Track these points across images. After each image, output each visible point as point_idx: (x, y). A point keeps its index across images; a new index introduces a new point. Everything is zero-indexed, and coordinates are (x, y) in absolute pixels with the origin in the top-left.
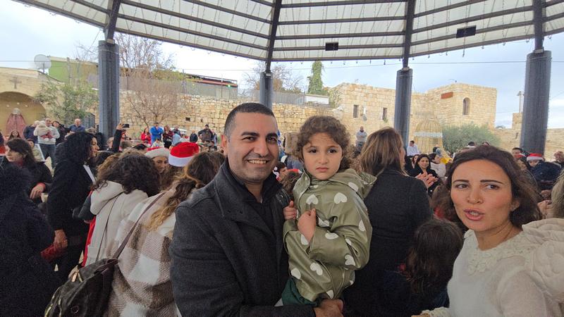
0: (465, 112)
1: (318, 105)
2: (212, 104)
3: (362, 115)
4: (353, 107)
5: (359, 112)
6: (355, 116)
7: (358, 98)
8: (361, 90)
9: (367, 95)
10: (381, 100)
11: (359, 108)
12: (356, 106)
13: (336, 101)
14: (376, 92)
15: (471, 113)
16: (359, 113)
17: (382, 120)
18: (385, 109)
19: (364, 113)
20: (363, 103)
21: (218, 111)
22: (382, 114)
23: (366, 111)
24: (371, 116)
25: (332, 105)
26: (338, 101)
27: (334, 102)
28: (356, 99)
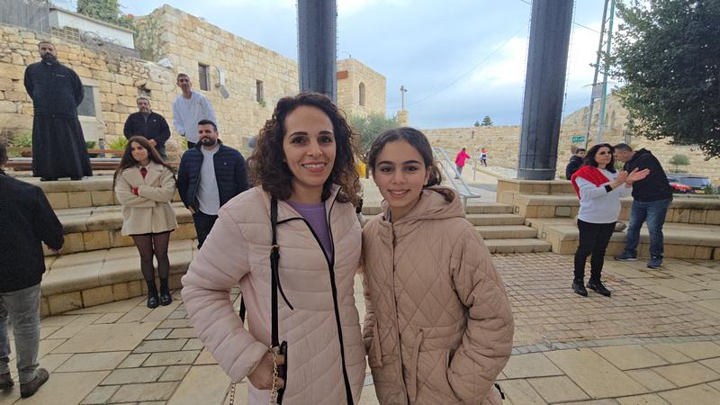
0: (361, 103)
1: (100, 43)
3: (217, 86)
4: (197, 68)
5: (211, 79)
6: (204, 85)
7: (205, 48)
8: (209, 34)
9: (223, 48)
10: (251, 65)
11: (211, 71)
12: (204, 67)
13: (154, 47)
14: (240, 47)
15: (366, 104)
16: (212, 83)
17: (255, 101)
18: (259, 83)
19: (223, 83)
20: (218, 64)
22: (254, 90)
23: (226, 80)
24: (236, 91)
25: (145, 53)
26: (159, 47)
27: (152, 50)
28: (201, 50)
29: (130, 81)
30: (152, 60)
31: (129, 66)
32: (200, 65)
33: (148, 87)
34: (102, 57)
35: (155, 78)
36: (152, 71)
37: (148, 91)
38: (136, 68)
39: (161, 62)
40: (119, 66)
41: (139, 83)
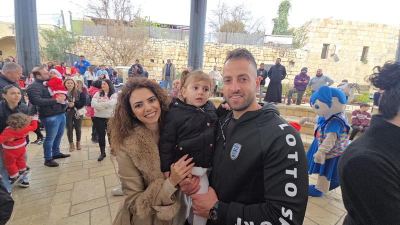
1: (279, 45)
2: (172, 46)
3: (332, 55)
4: (322, 47)
5: (329, 51)
6: (324, 56)
7: (330, 35)
8: (335, 26)
10: (361, 37)
11: (330, 47)
12: (326, 46)
13: (301, 41)
14: (355, 28)
16: (329, 53)
17: (359, 61)
18: (365, 49)
19: (336, 53)
20: (336, 42)
21: (177, 53)
22: (361, 54)
23: (339, 51)
24: (345, 57)
25: (296, 45)
26: (304, 40)
27: (299, 42)
28: (327, 37)
29: (287, 59)
30: (299, 48)
31: (288, 53)
32: (324, 45)
33: (294, 61)
34: (278, 51)
35: (298, 56)
36: (298, 53)
37: (294, 63)
38: (291, 53)
39: (302, 48)
40: (284, 54)
41: (290, 60)
